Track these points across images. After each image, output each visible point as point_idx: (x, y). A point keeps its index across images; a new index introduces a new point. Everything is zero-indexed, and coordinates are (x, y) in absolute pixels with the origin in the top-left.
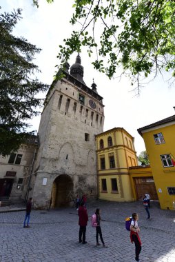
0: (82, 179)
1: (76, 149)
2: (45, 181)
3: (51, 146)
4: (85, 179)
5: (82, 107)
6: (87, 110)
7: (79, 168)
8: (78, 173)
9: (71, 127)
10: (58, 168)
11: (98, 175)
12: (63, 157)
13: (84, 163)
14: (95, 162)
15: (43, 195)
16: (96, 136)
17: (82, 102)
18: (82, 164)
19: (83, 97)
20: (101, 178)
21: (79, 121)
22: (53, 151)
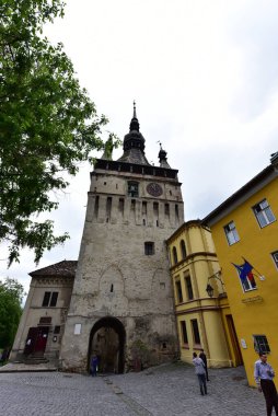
0: (141, 323)
1: (127, 272)
2: (78, 329)
3: (87, 276)
4: (148, 322)
5: (133, 202)
6: (145, 203)
7: (136, 305)
8: (135, 313)
9: (118, 238)
10: (99, 308)
11: (177, 314)
12: (105, 288)
13: (145, 294)
14: (167, 290)
15: (76, 350)
16: (168, 243)
17: (135, 193)
18: (141, 297)
19: (136, 185)
20: (180, 318)
21: (132, 224)
22: (89, 282)
